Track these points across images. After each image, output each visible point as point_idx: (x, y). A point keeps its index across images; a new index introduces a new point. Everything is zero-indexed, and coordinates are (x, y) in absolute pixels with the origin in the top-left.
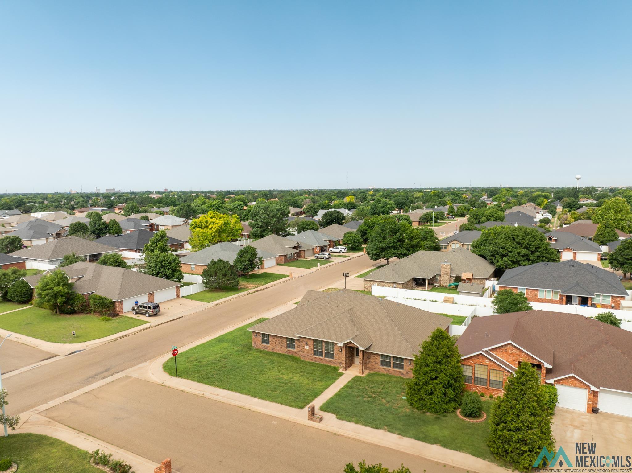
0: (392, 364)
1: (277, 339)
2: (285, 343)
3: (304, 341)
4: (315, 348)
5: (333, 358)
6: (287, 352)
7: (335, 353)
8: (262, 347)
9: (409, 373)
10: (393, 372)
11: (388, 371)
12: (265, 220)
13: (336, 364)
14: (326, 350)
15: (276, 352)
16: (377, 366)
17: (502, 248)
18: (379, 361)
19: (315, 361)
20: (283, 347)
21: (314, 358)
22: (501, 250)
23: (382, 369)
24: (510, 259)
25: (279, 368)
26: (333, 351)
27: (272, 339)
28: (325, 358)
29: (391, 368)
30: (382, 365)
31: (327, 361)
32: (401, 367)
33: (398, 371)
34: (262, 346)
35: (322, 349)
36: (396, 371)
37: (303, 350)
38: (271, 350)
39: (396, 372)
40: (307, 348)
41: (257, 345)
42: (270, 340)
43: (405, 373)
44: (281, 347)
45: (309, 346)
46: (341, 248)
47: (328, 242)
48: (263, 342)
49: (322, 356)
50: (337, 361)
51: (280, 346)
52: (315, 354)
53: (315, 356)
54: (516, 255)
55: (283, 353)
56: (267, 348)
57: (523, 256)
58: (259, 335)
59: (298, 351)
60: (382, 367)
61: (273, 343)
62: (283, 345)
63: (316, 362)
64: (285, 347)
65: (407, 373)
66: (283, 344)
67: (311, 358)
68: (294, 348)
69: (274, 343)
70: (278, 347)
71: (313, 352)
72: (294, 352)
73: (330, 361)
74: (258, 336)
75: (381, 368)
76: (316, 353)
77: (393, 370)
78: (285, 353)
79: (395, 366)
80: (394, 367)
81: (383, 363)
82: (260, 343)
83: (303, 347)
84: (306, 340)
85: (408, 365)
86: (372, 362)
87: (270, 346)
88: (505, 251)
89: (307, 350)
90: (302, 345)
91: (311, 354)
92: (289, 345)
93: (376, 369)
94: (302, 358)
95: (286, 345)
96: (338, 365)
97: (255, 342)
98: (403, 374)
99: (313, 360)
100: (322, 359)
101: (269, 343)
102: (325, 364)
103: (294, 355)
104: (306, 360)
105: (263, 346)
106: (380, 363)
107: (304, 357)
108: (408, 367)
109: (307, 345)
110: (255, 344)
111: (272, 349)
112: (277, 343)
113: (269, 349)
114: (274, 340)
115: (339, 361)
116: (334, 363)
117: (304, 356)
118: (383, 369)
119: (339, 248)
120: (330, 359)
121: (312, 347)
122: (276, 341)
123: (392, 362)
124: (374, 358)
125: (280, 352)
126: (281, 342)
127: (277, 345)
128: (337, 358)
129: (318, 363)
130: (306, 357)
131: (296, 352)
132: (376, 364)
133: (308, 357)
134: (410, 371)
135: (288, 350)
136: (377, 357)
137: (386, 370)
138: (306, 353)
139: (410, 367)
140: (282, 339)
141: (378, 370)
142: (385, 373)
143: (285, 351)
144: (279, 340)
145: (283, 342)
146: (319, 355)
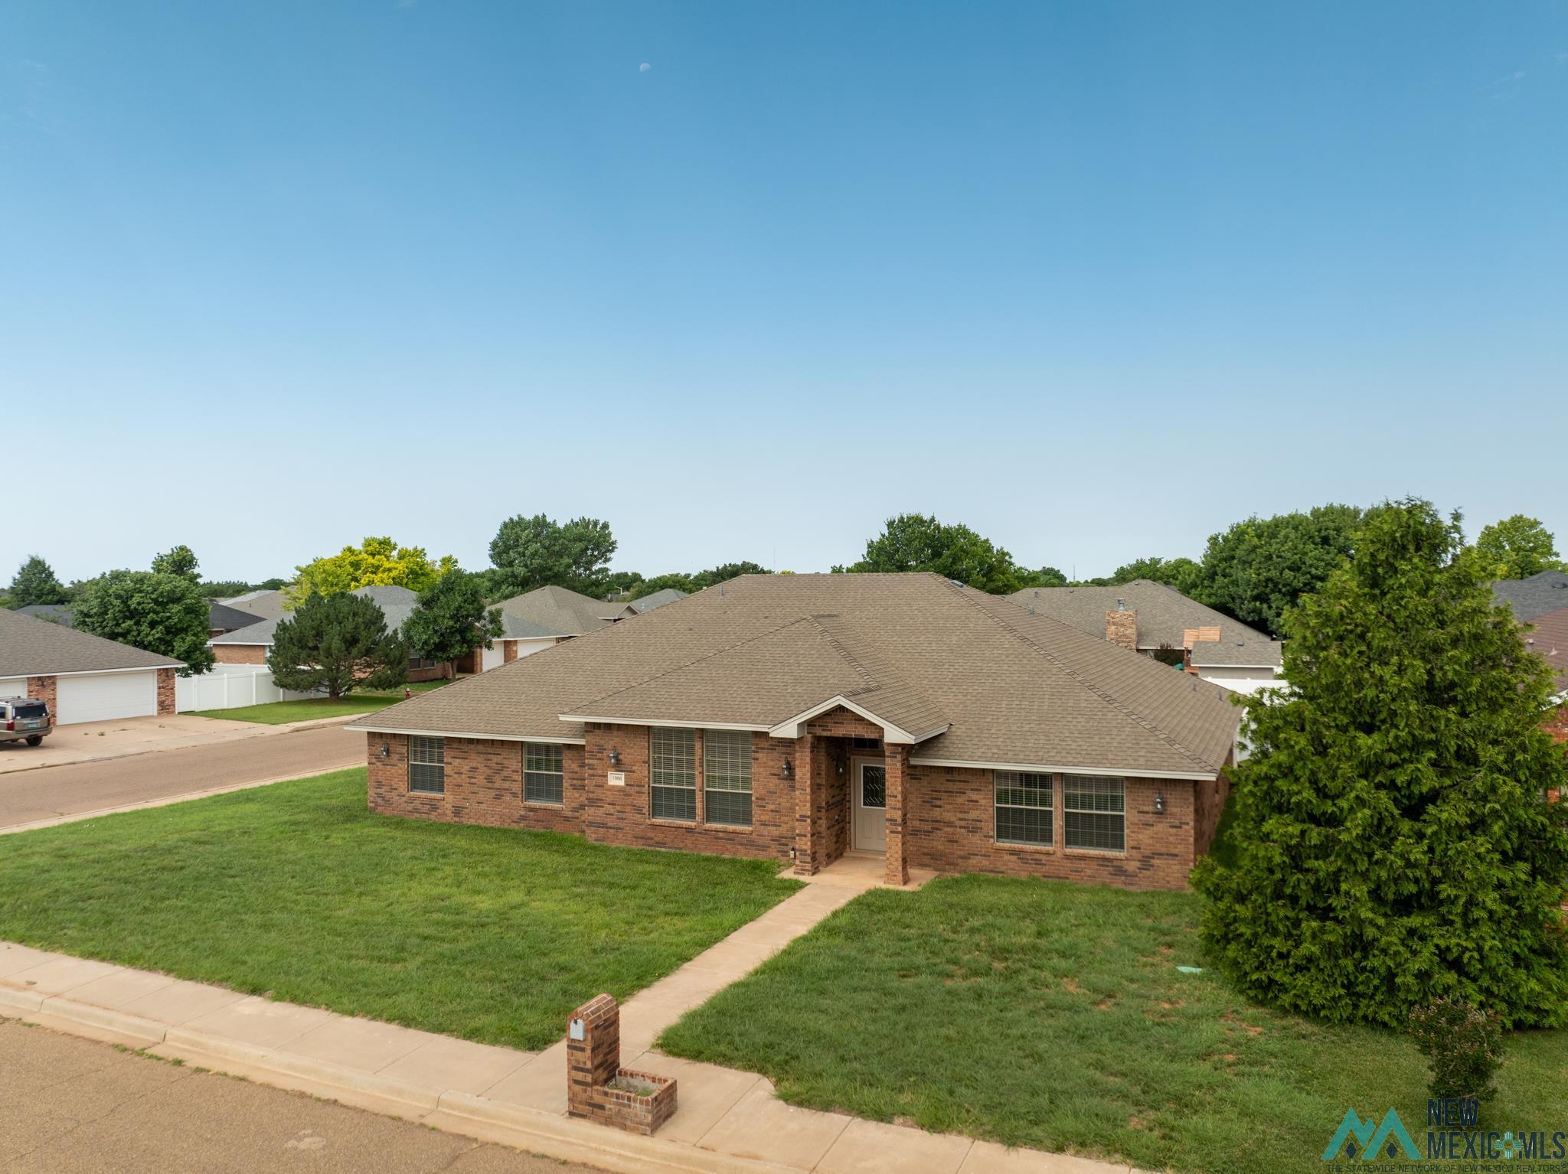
0: (1058, 825)
1: (476, 760)
2: (515, 777)
3: (602, 749)
4: (657, 777)
5: (747, 821)
6: (523, 818)
7: (754, 791)
8: (410, 808)
9: (1156, 862)
10: (1068, 864)
11: (1038, 862)
13: (763, 848)
14: (711, 780)
15: (472, 822)
16: (976, 839)
18: (984, 817)
19: (658, 844)
20: (508, 798)
21: (653, 827)
23: (1007, 857)
25: (465, 871)
26: (746, 782)
27: (456, 762)
28: (707, 826)
29: (1056, 847)
30: (1002, 834)
31: (715, 836)
32: (1110, 832)
33: (1092, 858)
34: (412, 800)
35: (691, 779)
36: (1082, 858)
37: (599, 793)
38: (450, 818)
39: (1082, 865)
40: (616, 779)
41: (388, 802)
42: (448, 770)
43: (1132, 866)
44: (498, 797)
45: (630, 771)
48: (414, 785)
49: (691, 813)
50: (765, 831)
51: (493, 793)
52: (655, 811)
53: (659, 821)
55: (506, 826)
58: (400, 748)
59: (575, 810)
60: (1006, 844)
61: (459, 781)
62: (507, 785)
63: (662, 849)
64: (514, 795)
65: (1146, 863)
66: (505, 779)
67: (638, 830)
68: (559, 797)
69: (464, 779)
70: (481, 797)
71: (644, 801)
72: (555, 813)
73: (731, 838)
74: (395, 757)
75: (998, 850)
76: (664, 801)
77: (1067, 857)
78: (515, 827)
79: (1079, 830)
80: (1070, 839)
81: (1010, 825)
82: (403, 787)
83: (599, 781)
84: (611, 742)
85: (1150, 818)
86: (950, 824)
87: (447, 799)
89: (620, 790)
90: (591, 767)
91: (639, 810)
92: (534, 787)
93: (973, 861)
94: (591, 837)
95: (519, 786)
96: (773, 852)
97: (380, 784)
98: (1120, 871)
99: (648, 841)
100: (689, 830)
101: (441, 787)
102: (708, 855)
103: (558, 828)
104: (616, 845)
105: (417, 802)
106: (991, 827)
107: (602, 831)
108: (1150, 831)
109: (618, 765)
110: (379, 795)
111: (457, 811)
112: (480, 779)
113: (444, 814)
114: (466, 767)
115: (775, 832)
116: (750, 844)
117: (603, 825)
118: (1013, 852)
120: (731, 827)
121: (642, 772)
122: (474, 769)
123: (1058, 810)
124: (960, 799)
125: (494, 822)
126: (498, 772)
127: (475, 789)
128: (765, 818)
129: (673, 851)
130: (610, 828)
131: (570, 814)
132: (974, 831)
133: (621, 825)
134: (1164, 850)
135: (531, 809)
136: (974, 796)
137: (1028, 859)
138: (610, 809)
139: (1161, 827)
140: (499, 754)
141: (985, 863)
142: (1023, 876)
143: (516, 815)
144: (488, 763)
145: (505, 773)
146: (680, 814)
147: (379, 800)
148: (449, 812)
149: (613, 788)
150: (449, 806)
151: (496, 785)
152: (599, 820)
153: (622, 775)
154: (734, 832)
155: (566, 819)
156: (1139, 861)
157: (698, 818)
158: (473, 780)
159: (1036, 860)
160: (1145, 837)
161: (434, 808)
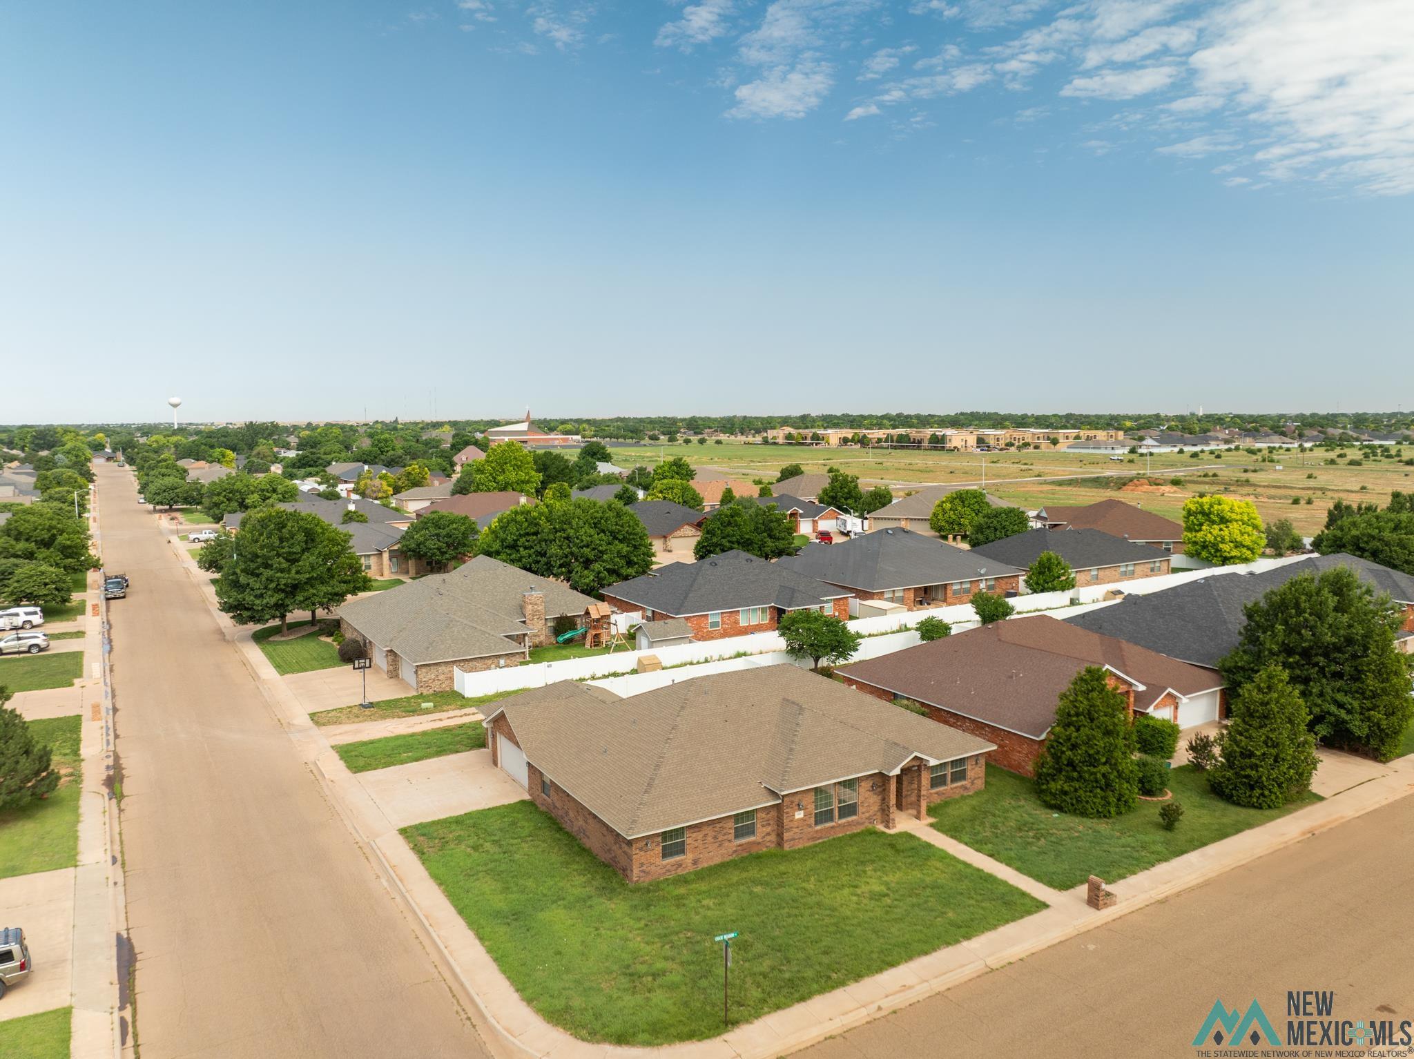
0: (949, 778)
1: (707, 831)
2: (730, 832)
3: (792, 803)
4: (816, 809)
5: (855, 814)
6: (735, 851)
7: (858, 800)
8: (665, 871)
9: (974, 781)
10: (953, 790)
13: (863, 823)
14: (840, 801)
15: (705, 866)
18: (928, 782)
19: (820, 838)
20: (726, 844)
21: (817, 831)
26: (855, 797)
27: (694, 835)
28: (840, 822)
29: (948, 786)
30: (931, 787)
31: (843, 826)
32: (964, 776)
33: (958, 787)
34: (664, 866)
35: (832, 803)
36: (955, 787)
37: (791, 824)
38: (691, 869)
39: (956, 790)
40: (799, 815)
41: (647, 873)
42: (689, 841)
43: (969, 786)
44: (720, 846)
45: (805, 809)
48: (665, 856)
49: (832, 819)
50: (863, 816)
51: (717, 844)
52: (816, 823)
53: (819, 828)
55: (725, 860)
56: (680, 865)
58: (655, 842)
59: (764, 837)
60: (933, 790)
61: (695, 845)
62: (725, 837)
63: (821, 840)
64: (730, 841)
66: (725, 835)
67: (809, 836)
68: (753, 833)
69: (698, 843)
70: (710, 849)
71: (812, 821)
72: (753, 843)
73: (850, 824)
74: (652, 846)
75: (932, 794)
76: (820, 818)
78: (731, 858)
79: (954, 778)
80: (952, 781)
81: (935, 782)
82: (658, 860)
83: (791, 818)
84: (799, 799)
85: (974, 768)
87: (687, 858)
89: (802, 820)
90: (786, 812)
91: (810, 826)
92: (739, 833)
94: (787, 847)
95: (732, 836)
96: (868, 824)
97: (642, 864)
98: (965, 788)
99: (814, 839)
100: (833, 827)
101: (683, 852)
102: (841, 835)
103: (754, 851)
104: (800, 847)
105: (668, 867)
107: (792, 842)
108: (974, 772)
109: (799, 807)
110: (642, 871)
111: (695, 862)
112: (710, 839)
113: (686, 867)
114: (700, 835)
115: (868, 815)
116: (859, 823)
117: (794, 839)
118: (937, 793)
120: (850, 819)
121: (811, 807)
122: (705, 835)
123: (949, 773)
125: (717, 861)
126: (720, 832)
127: (707, 846)
128: (864, 810)
129: (827, 839)
130: (797, 839)
131: (761, 840)
133: (801, 836)
134: (977, 776)
135: (739, 846)
137: (940, 794)
138: (796, 830)
139: (977, 770)
140: (721, 824)
143: (731, 851)
144: (715, 829)
145: (725, 831)
146: (826, 821)
147: (642, 874)
148: (690, 865)
149: (798, 820)
150: (690, 861)
151: (719, 840)
152: (791, 837)
153: (802, 812)
154: (852, 821)
155: (759, 843)
156: (970, 782)
157: (836, 820)
158: (705, 842)
159: (943, 793)
160: (973, 775)
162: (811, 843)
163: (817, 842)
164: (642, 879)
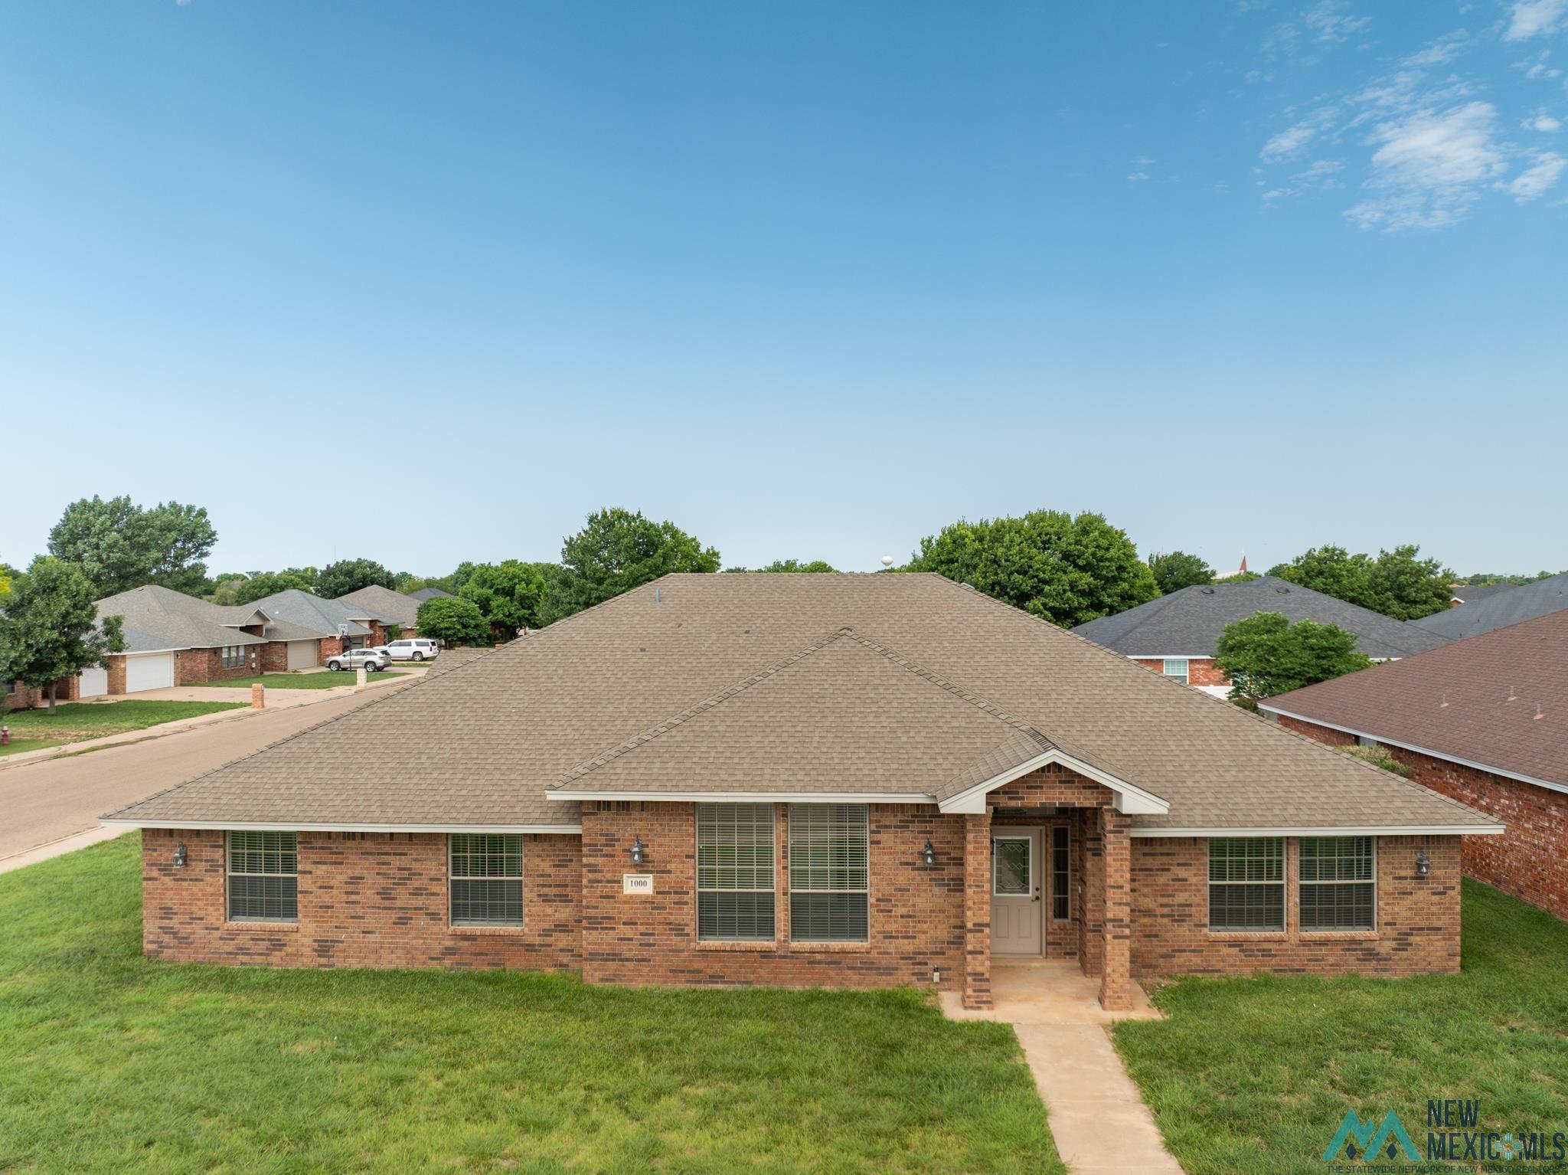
0: (1292, 903)
1: (361, 866)
2: (435, 888)
3: (611, 840)
4: (706, 877)
5: (860, 932)
6: (449, 951)
7: (871, 889)
8: (230, 947)
9: (1412, 939)
10: (1305, 952)
11: (1267, 953)
12: (116, 556)
13: (889, 971)
14: (798, 877)
15: (354, 964)
16: (1183, 931)
17: (1019, 573)
18: (1196, 900)
19: (714, 978)
20: (422, 922)
21: (705, 953)
22: (1016, 577)
23: (1226, 950)
24: (1051, 604)
25: (458, 1075)
26: (858, 877)
27: (320, 870)
28: (795, 945)
29: (1292, 932)
30: (1216, 919)
31: (809, 959)
32: (1358, 907)
33: (1336, 942)
34: (232, 935)
35: (765, 877)
36: (1323, 943)
37: (607, 908)
38: (309, 960)
39: (1324, 950)
40: (637, 886)
41: (184, 940)
42: (304, 883)
43: (1385, 948)
44: (402, 921)
45: (661, 871)
46: (418, 644)
47: (366, 625)
48: (237, 909)
49: (767, 928)
50: (891, 946)
51: (394, 916)
52: (706, 927)
53: (713, 943)
54: (1065, 591)
55: (418, 967)
56: (277, 944)
57: (1083, 593)
58: (208, 853)
59: (546, 933)
60: (1223, 933)
61: (327, 900)
62: (419, 902)
63: (720, 986)
64: (434, 916)
65: (1402, 942)
66: (417, 892)
67: (676, 961)
68: (514, 912)
69: (337, 896)
70: (370, 922)
71: (689, 915)
72: (512, 941)
73: (835, 960)
74: (197, 869)
75: (1212, 941)
76: (717, 913)
77: (1304, 943)
78: (435, 966)
79: (1317, 907)
80: (1308, 919)
81: (1228, 907)
82: (216, 914)
83: (608, 889)
84: (627, 829)
85: (1408, 885)
86: (1148, 913)
87: (302, 929)
88: (1030, 583)
89: (645, 901)
90: (593, 868)
91: (679, 930)
92: (466, 901)
93: (1179, 960)
94: (593, 976)
95: (441, 903)
96: (904, 975)
97: (167, 912)
98: (1370, 955)
99: (694, 974)
100: (766, 954)
101: (290, 911)
102: (798, 988)
103: (515, 964)
104: (639, 986)
105: (243, 940)
106: (1203, 913)
107: (612, 965)
108: (1408, 902)
109: (644, 865)
110: (167, 930)
111: (323, 948)
112: (368, 894)
113: (298, 954)
114: (340, 877)
115: (908, 946)
116: (867, 966)
117: (614, 957)
118: (1233, 944)
119: (409, 644)
120: (835, 944)
121: (686, 872)
122: (355, 880)
123: (1292, 881)
124: (1163, 879)
125: (390, 962)
126: (402, 882)
127: (360, 912)
128: (892, 927)
129: (739, 987)
130: (628, 960)
131: (537, 940)
132: (1181, 919)
133: (646, 954)
134: (1424, 924)
135: (465, 937)
136: (1182, 873)
137: (1253, 950)
138: (628, 931)
139: (1422, 896)
140: (406, 854)
141: (1196, 960)
142: (1247, 973)
143: (437, 948)
144: (384, 869)
145: (416, 883)
146: (746, 930)
147: (167, 939)
148: (307, 951)
149: (632, 900)
150: (308, 941)
151: (399, 903)
152: (606, 949)
153: (649, 879)
154: (843, 952)
155: (530, 948)
156: (1394, 940)
157: (780, 935)
158: (353, 898)
159: (1264, 950)
160: (1402, 910)
161: (278, 945)
162: (681, 987)
163: (702, 987)
164: (167, 952)
